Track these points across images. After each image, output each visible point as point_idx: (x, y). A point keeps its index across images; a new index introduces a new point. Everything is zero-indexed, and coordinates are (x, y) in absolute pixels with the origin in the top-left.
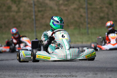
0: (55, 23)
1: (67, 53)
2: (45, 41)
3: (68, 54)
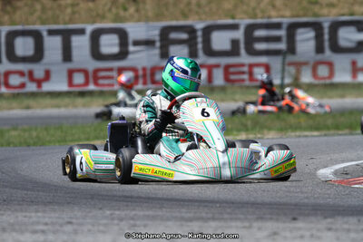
0: (178, 74)
1: (222, 161)
2: (147, 121)
3: (224, 164)
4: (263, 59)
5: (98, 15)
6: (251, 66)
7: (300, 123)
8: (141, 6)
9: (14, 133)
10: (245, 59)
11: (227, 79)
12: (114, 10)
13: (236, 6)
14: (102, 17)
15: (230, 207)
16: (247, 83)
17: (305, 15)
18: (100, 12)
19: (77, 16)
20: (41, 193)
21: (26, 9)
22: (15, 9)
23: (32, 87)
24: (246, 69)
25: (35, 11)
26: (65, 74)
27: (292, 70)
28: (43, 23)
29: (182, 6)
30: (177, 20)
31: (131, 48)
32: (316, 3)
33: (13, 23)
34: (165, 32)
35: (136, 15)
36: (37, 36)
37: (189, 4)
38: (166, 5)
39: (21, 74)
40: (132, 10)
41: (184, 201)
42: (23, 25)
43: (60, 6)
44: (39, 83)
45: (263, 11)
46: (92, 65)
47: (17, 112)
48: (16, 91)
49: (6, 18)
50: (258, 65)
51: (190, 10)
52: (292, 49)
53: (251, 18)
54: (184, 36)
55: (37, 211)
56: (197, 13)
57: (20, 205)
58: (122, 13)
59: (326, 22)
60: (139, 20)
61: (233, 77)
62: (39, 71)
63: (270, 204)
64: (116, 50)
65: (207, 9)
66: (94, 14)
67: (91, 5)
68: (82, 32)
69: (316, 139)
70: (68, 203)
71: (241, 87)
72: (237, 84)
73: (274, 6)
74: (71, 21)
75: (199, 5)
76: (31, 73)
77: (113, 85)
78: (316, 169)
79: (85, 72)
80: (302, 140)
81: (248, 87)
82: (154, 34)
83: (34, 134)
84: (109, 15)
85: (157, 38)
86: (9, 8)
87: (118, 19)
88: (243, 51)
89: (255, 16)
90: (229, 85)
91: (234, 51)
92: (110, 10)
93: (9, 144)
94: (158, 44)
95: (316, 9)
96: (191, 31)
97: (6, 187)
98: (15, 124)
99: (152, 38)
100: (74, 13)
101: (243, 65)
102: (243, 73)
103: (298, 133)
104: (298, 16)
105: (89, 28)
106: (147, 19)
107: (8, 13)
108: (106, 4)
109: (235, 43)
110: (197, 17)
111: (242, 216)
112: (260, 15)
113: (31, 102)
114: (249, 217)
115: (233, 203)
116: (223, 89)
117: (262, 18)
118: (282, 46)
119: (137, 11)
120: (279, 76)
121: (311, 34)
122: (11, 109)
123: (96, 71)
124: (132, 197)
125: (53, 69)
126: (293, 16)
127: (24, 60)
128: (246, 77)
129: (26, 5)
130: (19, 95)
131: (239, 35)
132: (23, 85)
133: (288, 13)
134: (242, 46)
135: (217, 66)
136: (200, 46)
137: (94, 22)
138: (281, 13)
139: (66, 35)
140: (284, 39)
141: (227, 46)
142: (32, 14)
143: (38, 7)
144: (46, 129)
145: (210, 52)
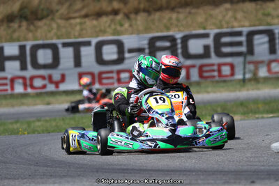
4: (228, 60)
5: (101, 31)
6: (220, 65)
7: (258, 108)
8: (134, 22)
9: (38, 124)
10: (215, 60)
11: (201, 76)
12: (113, 26)
13: (206, 20)
14: (103, 32)
15: (203, 175)
16: (217, 78)
17: (260, 25)
18: (103, 28)
19: (84, 32)
20: (58, 169)
21: (46, 28)
22: (37, 28)
23: (51, 88)
24: (215, 68)
25: (52, 29)
26: (76, 77)
27: (251, 67)
28: (58, 38)
29: (165, 21)
30: (162, 31)
31: (127, 55)
32: (268, 15)
33: (35, 39)
34: (152, 41)
35: (130, 29)
36: (54, 48)
37: (170, 19)
38: (153, 21)
39: (43, 78)
40: (127, 25)
41: (168, 171)
42: (43, 40)
43: (71, 24)
44: (57, 84)
45: (228, 23)
46: (97, 69)
47: (40, 107)
48: (39, 91)
49: (30, 35)
50: (225, 64)
51: (171, 24)
52: (251, 51)
53: (219, 28)
54: (167, 44)
55: (54, 183)
56: (177, 26)
57: (41, 178)
58: (119, 28)
59: (276, 29)
60: (132, 33)
61: (205, 74)
62: (56, 75)
63: (235, 171)
64: (115, 57)
65: (184, 22)
66: (98, 29)
67: (95, 22)
68: (88, 44)
69: (271, 120)
70: (79, 176)
71: (213, 82)
72: (209, 80)
73: (236, 19)
74: (80, 36)
75: (178, 20)
76: (50, 77)
77: (113, 84)
78: (270, 144)
79: (92, 74)
80: (260, 121)
81: (218, 82)
82: (144, 43)
83: (54, 124)
84: (109, 30)
85: (146, 46)
86: (32, 27)
87: (116, 33)
88: (213, 54)
89: (221, 27)
90: (203, 81)
91: (206, 54)
92: (110, 26)
93: (34, 132)
94: (147, 51)
95: (269, 19)
96: (172, 39)
97: (31, 165)
98: (39, 116)
99: (142, 47)
100: (82, 30)
101: (213, 65)
102: (213, 71)
103: (257, 116)
104: (254, 26)
105: (94, 41)
106: (139, 32)
107: (31, 31)
108: (106, 22)
109: (206, 48)
110: (177, 29)
111: (212, 182)
112: (225, 26)
113: (51, 99)
114: (218, 182)
115: (205, 171)
116: (198, 84)
117: (227, 28)
118: (243, 49)
119: (131, 26)
120: (242, 72)
121: (265, 39)
122: (36, 104)
123: (101, 73)
124: (127, 169)
125: (67, 73)
126: (251, 26)
127: (45, 67)
128: (216, 74)
129: (45, 24)
130: (42, 94)
131: (209, 41)
132: (44, 87)
133: (247, 23)
134: (212, 50)
135: (193, 66)
136: (179, 51)
137: (97, 36)
138: (242, 23)
139: (77, 47)
140: (245, 44)
141: (200, 51)
142: (50, 31)
143: (54, 26)
144: (63, 119)
145: (187, 55)
